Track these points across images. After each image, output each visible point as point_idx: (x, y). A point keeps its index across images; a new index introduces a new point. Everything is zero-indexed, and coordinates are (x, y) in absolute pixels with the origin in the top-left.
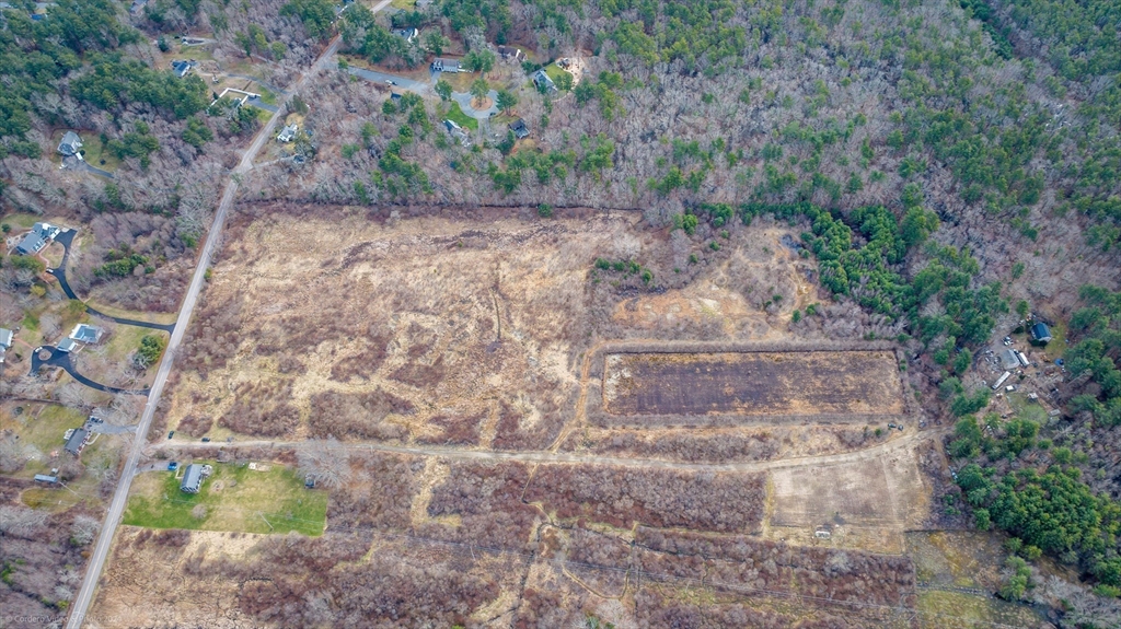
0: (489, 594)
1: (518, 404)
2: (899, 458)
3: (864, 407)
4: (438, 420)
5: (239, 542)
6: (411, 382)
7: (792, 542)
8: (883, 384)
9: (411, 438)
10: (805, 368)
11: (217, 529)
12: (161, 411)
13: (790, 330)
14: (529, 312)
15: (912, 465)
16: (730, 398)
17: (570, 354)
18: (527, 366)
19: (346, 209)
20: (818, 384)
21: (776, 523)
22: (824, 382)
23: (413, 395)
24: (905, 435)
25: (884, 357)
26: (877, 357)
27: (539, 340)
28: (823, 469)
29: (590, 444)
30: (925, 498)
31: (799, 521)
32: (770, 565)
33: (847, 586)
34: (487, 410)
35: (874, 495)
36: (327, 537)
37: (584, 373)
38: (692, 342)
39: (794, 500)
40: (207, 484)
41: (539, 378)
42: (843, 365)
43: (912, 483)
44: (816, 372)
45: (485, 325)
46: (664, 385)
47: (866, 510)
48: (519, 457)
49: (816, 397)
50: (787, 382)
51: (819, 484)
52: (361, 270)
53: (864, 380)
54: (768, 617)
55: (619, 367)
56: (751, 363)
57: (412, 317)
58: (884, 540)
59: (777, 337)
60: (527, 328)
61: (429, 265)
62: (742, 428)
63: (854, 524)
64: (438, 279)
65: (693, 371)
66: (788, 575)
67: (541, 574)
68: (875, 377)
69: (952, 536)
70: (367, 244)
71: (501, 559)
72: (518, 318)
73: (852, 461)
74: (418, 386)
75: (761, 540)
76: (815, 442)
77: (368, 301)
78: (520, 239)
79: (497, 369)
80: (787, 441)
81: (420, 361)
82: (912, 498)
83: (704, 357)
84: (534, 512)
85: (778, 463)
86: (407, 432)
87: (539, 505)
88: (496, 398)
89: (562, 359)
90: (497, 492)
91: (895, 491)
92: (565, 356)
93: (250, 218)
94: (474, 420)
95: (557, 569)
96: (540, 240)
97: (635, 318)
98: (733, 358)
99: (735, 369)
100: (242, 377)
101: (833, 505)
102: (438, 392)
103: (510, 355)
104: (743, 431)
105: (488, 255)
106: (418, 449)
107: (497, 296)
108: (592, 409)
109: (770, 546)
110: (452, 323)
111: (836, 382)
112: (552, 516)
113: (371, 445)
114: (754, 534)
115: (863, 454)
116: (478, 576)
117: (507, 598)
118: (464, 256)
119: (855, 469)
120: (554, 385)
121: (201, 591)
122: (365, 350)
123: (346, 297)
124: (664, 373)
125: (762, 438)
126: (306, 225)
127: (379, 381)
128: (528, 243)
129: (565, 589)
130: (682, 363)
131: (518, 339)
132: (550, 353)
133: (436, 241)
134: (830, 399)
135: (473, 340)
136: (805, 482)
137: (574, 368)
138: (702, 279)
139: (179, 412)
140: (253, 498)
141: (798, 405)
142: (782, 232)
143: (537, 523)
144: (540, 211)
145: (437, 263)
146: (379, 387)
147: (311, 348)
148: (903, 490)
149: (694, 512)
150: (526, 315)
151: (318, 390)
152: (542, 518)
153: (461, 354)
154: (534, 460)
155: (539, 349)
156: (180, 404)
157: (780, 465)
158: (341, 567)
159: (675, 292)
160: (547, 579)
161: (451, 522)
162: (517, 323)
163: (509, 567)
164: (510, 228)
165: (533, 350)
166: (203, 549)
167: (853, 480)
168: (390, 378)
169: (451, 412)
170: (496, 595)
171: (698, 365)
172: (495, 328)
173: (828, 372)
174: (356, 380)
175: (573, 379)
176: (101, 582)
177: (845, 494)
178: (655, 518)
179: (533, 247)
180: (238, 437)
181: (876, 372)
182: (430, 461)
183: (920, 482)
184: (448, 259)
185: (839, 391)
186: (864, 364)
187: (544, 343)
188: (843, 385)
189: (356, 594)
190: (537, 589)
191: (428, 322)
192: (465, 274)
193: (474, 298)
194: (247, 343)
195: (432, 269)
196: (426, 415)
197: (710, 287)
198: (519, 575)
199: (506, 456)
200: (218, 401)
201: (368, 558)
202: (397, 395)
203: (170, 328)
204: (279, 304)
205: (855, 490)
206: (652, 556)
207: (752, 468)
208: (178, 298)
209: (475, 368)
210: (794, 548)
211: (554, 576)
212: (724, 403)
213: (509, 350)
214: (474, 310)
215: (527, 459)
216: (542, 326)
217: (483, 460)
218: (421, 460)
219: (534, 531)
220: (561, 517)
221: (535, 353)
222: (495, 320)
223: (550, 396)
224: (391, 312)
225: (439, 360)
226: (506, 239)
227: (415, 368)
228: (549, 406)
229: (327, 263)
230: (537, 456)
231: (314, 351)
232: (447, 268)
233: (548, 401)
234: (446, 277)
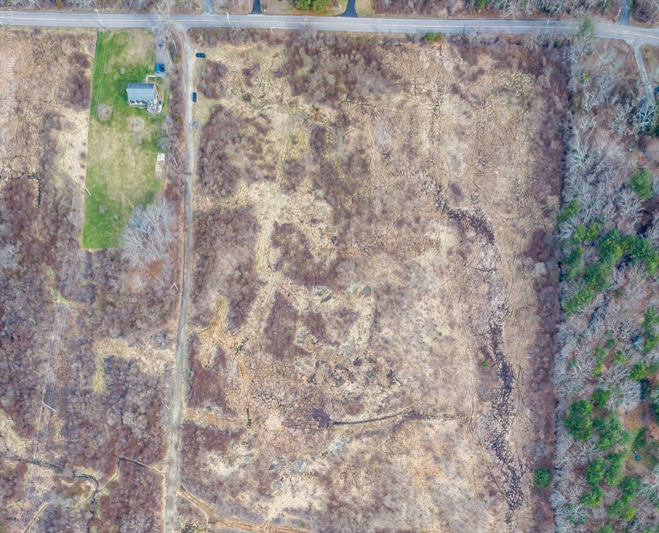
0: (25, 429)
1: (241, 450)
4: (221, 358)
5: (76, 163)
6: (271, 321)
9: (198, 329)
11: (90, 136)
12: (226, 35)
14: (372, 460)
17: (308, 512)
18: (293, 460)
19: (553, 201)
23: (254, 325)
27: (329, 472)
34: (234, 413)
36: (81, 254)
37: (280, 528)
40: (139, 112)
41: (275, 475)
45: (354, 405)
48: (172, 453)
52: (446, 236)
57: (367, 312)
60: (348, 457)
61: (452, 325)
64: (427, 340)
67: (41, 479)
70: (491, 238)
71: (58, 438)
72: (363, 447)
74: (266, 330)
77: (393, 253)
78: (497, 445)
79: (290, 423)
81: (301, 329)
84: (108, 471)
86: (204, 324)
87: (116, 476)
88: (250, 423)
89: (301, 501)
90: (129, 430)
92: (305, 505)
93: (535, 70)
94: (220, 400)
95: (47, 497)
96: (496, 472)
100: (279, 118)
102: (259, 355)
103: (308, 439)
105: (470, 402)
106: (184, 339)
107: (400, 418)
110: (358, 363)
112: (104, 491)
113: (190, 284)
116: (44, 416)
117: (18, 446)
118: (468, 373)
120: (264, 492)
121: (28, 137)
122: (317, 260)
123: (400, 223)
126: (524, 150)
127: (272, 282)
128: (490, 456)
129: (27, 505)
131: (332, 447)
132: (310, 487)
133: (496, 331)
135: (332, 391)
137: (287, 516)
139: (231, 57)
140: (123, 166)
143: (97, 475)
144: (545, 470)
145: (456, 335)
146: (263, 283)
147: (321, 193)
150: (368, 457)
151: (259, 213)
152: (102, 480)
153: (312, 379)
154: (168, 470)
155: (316, 474)
156: (242, 55)
158: (50, 272)
160: (37, 486)
161: (99, 383)
162: (355, 446)
163: (51, 447)
165: (316, 466)
166: (69, 126)
168: (278, 295)
169: (231, 372)
170: (22, 434)
172: (349, 418)
174: (275, 254)
175: (272, 515)
176: (37, 31)
179: (482, 462)
180: (198, 132)
182: (169, 354)
184: (462, 350)
187: (326, 480)
189: (18, 293)
190: (28, 476)
191: (357, 335)
192: (436, 374)
193: (396, 389)
194: (328, 113)
195: (446, 331)
196: (228, 343)
198: (42, 457)
199: (173, 439)
200: (247, 98)
201: (60, 300)
202: (254, 306)
203: (350, 12)
204: (389, 141)
208: (396, 9)
209: (291, 397)
211: (40, 494)
213: (316, 436)
214: (377, 389)
215: (170, 463)
216: (350, 477)
217: (170, 414)
218: (169, 344)
219: (89, 472)
220: (105, 500)
221: (311, 468)
222: (361, 417)
223: (250, 487)
224: (374, 285)
225: (303, 353)
226: (497, 426)
227: (291, 324)
228: (236, 487)
229: (456, 191)
230: (174, 474)
231: (317, 198)
232: (447, 349)
233: (243, 485)
234: (431, 350)
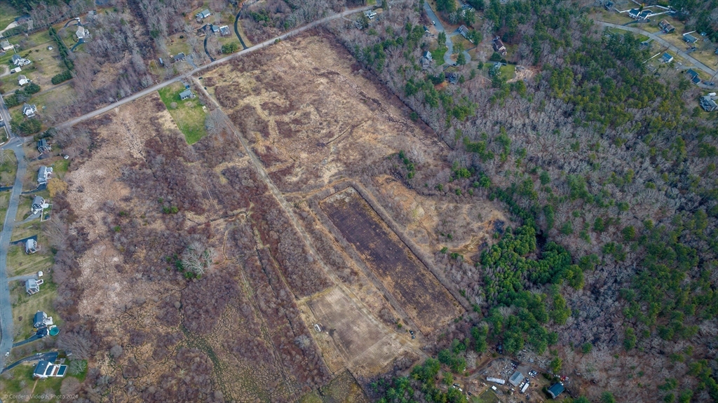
0: (200, 211)
1: (298, 170)
2: (393, 345)
3: (414, 313)
4: (268, 148)
5: (171, 124)
6: (279, 129)
7: (303, 316)
8: (437, 316)
9: (253, 145)
10: (416, 272)
11: (172, 115)
12: (208, 69)
13: (435, 254)
14: (350, 146)
15: (394, 355)
16: (367, 248)
17: (340, 173)
18: (320, 161)
19: (350, 56)
20: (411, 283)
21: (310, 304)
22: (414, 286)
23: (274, 133)
24: (411, 342)
25: (458, 308)
26: (455, 305)
27: (338, 157)
28: (357, 311)
29: (296, 206)
30: (377, 371)
31: (318, 314)
32: (282, 311)
33: (294, 353)
34: (286, 161)
35: (359, 343)
36: (190, 146)
37: (333, 184)
38: (388, 215)
39: (329, 305)
40: (187, 100)
41: (318, 169)
42: (434, 290)
43: (382, 360)
44: (418, 279)
45: (330, 135)
46: (354, 217)
47: (347, 343)
48: (270, 185)
49: (401, 286)
50: (399, 268)
51: (346, 313)
52: (323, 80)
53: (432, 305)
54: (254, 324)
55: (348, 195)
56: (398, 246)
57: (312, 110)
58: (335, 360)
59: (424, 250)
60: (340, 149)
61: (345, 99)
62: (353, 262)
63: (334, 341)
64: (340, 106)
65: (371, 224)
66: (283, 323)
67: (220, 225)
68: (438, 310)
69: (362, 396)
70: (338, 74)
71: (217, 207)
72: (344, 144)
73: (372, 322)
74: (279, 133)
75: (295, 301)
76: (370, 299)
77: (308, 92)
78: (390, 119)
79: (310, 153)
80: (361, 285)
81: (292, 126)
82: (372, 364)
83: (384, 225)
84: (247, 205)
85: (345, 288)
86: (254, 142)
87: (252, 205)
88: (294, 160)
89: (334, 171)
90: (248, 187)
91: (370, 353)
92: (337, 171)
93: (317, 33)
94: (277, 160)
95: (226, 228)
96: (397, 126)
97: (383, 186)
98: (394, 238)
99: (388, 243)
100: (241, 80)
101: (338, 325)
102: (282, 141)
103: (321, 153)
104: (352, 264)
105: (370, 114)
106: (249, 150)
107: (349, 130)
108: (316, 197)
109: (293, 306)
110: (321, 124)
111: (419, 291)
112: (250, 213)
113: (240, 134)
114: (296, 297)
115: (381, 326)
116: (206, 204)
117: (201, 219)
118: (362, 107)
119: (368, 326)
120: (318, 177)
121: (146, 127)
122: (283, 106)
123: (304, 84)
124: (360, 214)
125: (354, 273)
126: (329, 51)
127: (272, 120)
128: (391, 123)
129: (218, 237)
130: (372, 218)
131: (332, 150)
132: (334, 165)
133: (361, 93)
134: (405, 294)
135: (318, 136)
136: (343, 305)
137: (333, 178)
138: (434, 200)
139: (212, 74)
140: (191, 116)
141: (388, 281)
142: (502, 218)
143: (243, 210)
144: (414, 117)
145: (348, 100)
146: (269, 121)
147: (270, 90)
148: (373, 357)
149: (288, 264)
150: (348, 145)
151: (252, 105)
152: (247, 210)
153: (308, 137)
154: (273, 191)
155: (333, 160)
156: (215, 72)
157: (344, 289)
158: (181, 159)
159: (414, 194)
160: (219, 228)
161: (224, 181)
162: (340, 145)
163: (216, 211)
164: (393, 112)
165: (331, 158)
166: (161, 117)
167: (361, 328)
168: (276, 122)
169: (275, 150)
170: (200, 214)
171: (376, 225)
172: (331, 139)
173: (423, 285)
174: (266, 112)
175: (326, 181)
176: (134, 100)
177: (349, 327)
178: (275, 250)
179: (390, 126)
180: (214, 96)
181: (442, 308)
182: (247, 158)
183: (386, 364)
184: (354, 103)
185: (414, 296)
186: (443, 300)
187: (338, 160)
188: (420, 296)
189: (171, 169)
190: (212, 227)
191: (314, 117)
192: (351, 113)
193: (341, 123)
194: (257, 72)
195: (345, 101)
196: (268, 143)
197: (432, 205)
198: (215, 217)
199: (268, 181)
200: (225, 81)
201: (189, 164)
202: (270, 129)
203: (245, 48)
204: (283, 69)
205: (355, 332)
206: (256, 261)
207: (332, 277)
208: (260, 41)
209: (304, 145)
210: (300, 319)
211: (222, 230)
212: (363, 247)
213: (323, 151)
214: (335, 127)
215: (272, 189)
216: (346, 154)
217: (260, 174)
218: (244, 154)
219: (239, 211)
220: (252, 216)
221: (329, 160)
222: (335, 137)
223: (311, 178)
224: (308, 102)
225: (298, 131)
226: (385, 114)
227: (288, 127)
228: (305, 181)
229: (316, 69)
230: (276, 191)
231: (270, 92)
232: (349, 105)
233: (307, 179)
234: (344, 108)
